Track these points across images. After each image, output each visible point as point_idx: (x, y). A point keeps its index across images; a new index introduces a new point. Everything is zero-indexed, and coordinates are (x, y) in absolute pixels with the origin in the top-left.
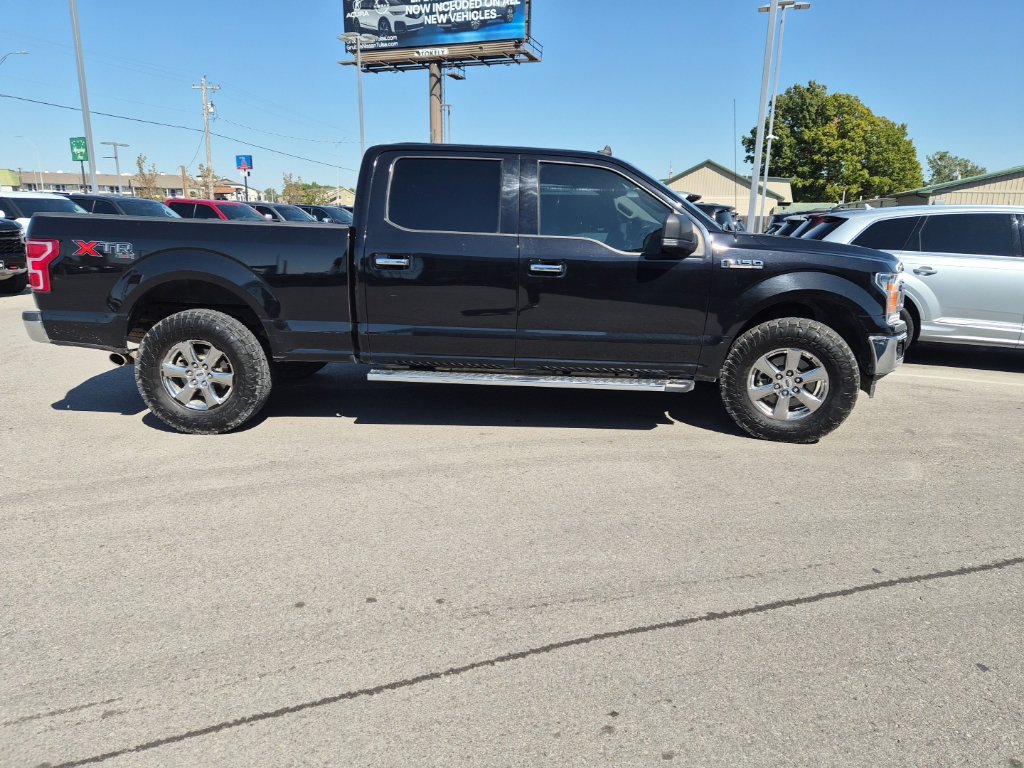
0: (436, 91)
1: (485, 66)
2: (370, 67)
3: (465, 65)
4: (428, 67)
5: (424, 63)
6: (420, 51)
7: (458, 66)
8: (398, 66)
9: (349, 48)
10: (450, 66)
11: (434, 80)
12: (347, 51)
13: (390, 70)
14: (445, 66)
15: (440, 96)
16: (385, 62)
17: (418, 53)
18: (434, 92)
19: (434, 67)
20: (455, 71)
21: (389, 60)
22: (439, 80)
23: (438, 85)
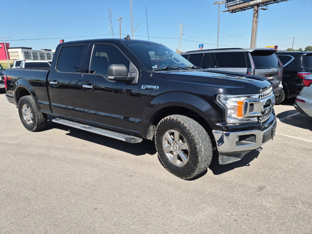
0: (256, 15)
1: (277, 3)
2: (233, 11)
3: (268, 4)
4: (253, 7)
5: (252, 6)
6: (250, 2)
7: (265, 5)
8: (242, 9)
9: (226, 6)
10: (261, 6)
11: (255, 11)
12: (226, 7)
13: (240, 11)
14: (260, 6)
15: (257, 17)
16: (238, 8)
17: (249, 3)
18: (255, 16)
19: (256, 7)
20: (264, 7)
21: (239, 8)
22: (257, 11)
23: (257, 13)
